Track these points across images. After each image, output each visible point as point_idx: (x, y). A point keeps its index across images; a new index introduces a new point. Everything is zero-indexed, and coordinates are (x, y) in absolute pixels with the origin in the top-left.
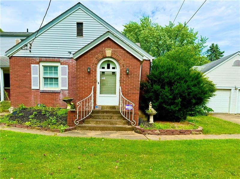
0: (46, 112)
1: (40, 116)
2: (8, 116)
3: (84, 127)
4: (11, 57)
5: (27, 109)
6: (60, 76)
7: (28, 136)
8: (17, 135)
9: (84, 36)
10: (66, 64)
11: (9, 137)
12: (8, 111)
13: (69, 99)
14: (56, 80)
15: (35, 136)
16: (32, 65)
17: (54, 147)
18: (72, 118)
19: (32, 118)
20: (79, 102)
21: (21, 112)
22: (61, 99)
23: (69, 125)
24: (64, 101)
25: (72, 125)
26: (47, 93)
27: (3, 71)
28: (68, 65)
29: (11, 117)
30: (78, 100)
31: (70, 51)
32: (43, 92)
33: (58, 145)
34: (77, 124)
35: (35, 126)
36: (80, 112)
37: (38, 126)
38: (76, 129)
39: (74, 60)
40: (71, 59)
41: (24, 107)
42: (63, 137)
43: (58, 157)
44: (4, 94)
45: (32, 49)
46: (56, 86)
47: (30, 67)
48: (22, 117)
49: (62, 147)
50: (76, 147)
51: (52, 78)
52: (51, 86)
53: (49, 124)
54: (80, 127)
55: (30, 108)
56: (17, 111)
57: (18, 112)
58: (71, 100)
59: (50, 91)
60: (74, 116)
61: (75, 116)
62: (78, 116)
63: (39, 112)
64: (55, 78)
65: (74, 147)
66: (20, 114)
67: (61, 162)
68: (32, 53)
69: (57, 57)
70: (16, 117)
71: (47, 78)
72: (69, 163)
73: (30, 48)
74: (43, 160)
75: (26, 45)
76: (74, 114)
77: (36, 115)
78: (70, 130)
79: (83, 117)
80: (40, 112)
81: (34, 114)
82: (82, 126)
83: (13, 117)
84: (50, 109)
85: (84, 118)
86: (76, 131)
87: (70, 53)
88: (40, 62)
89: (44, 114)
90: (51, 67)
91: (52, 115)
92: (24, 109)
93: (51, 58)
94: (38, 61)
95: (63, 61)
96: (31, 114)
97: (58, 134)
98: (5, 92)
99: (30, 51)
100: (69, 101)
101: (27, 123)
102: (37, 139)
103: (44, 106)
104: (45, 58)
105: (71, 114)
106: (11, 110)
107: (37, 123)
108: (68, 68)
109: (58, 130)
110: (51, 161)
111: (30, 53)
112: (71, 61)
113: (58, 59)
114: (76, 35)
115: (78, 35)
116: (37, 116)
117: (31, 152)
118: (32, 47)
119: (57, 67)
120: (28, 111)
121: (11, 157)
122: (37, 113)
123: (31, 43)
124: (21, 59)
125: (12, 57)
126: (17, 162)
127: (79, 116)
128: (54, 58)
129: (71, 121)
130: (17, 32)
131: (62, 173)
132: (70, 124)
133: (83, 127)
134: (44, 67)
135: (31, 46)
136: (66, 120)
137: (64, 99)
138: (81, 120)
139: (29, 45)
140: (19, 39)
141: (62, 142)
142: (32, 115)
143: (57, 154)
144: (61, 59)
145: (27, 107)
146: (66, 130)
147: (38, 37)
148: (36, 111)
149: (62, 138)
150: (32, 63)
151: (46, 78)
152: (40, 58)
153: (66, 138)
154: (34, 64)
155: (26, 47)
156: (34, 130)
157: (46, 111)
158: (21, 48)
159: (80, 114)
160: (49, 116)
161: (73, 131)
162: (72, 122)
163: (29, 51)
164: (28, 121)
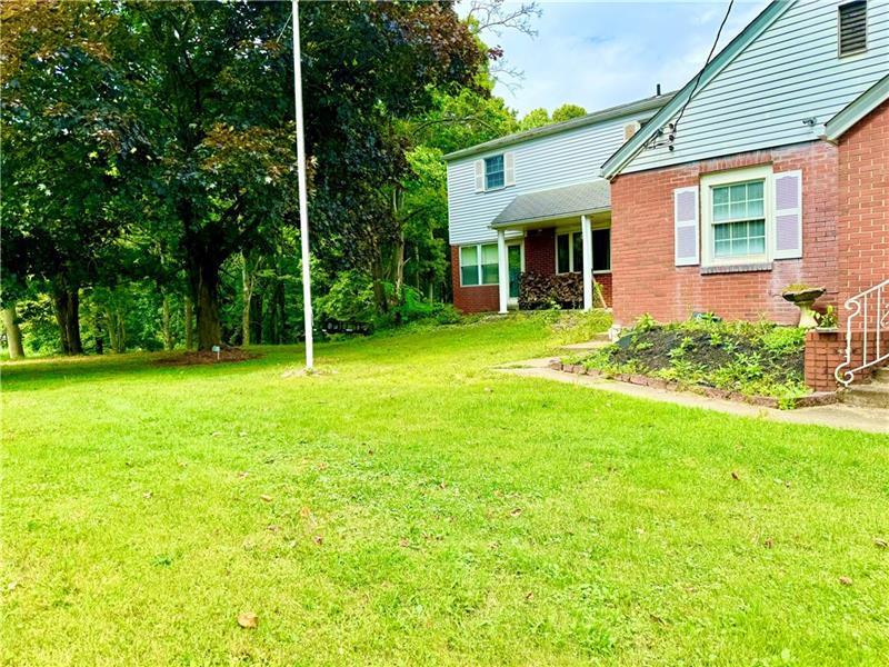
0: (722, 339)
1: (704, 350)
2: (606, 350)
3: (880, 394)
4: (613, 180)
5: (660, 328)
6: (771, 212)
7: (674, 412)
8: (640, 406)
9: (869, 46)
10: (793, 168)
11: (618, 409)
12: (606, 338)
13: (810, 290)
14: (756, 227)
15: (694, 415)
16: (677, 191)
17: (767, 454)
18: (823, 358)
19: (679, 358)
20: (852, 300)
21: (642, 339)
22: (774, 291)
23: (811, 386)
24: (789, 298)
25: (824, 383)
26: (725, 274)
27: (592, 224)
28: (804, 170)
29: (615, 353)
30: (849, 290)
31: (810, 115)
32: (712, 274)
33: (782, 451)
34: (846, 383)
35: (691, 381)
36: (857, 338)
37: (699, 383)
38: (841, 401)
39: (827, 145)
40: (813, 145)
41: (651, 323)
42: (795, 426)
43: (787, 490)
44: (594, 289)
45: (676, 141)
46: (757, 248)
47: (669, 197)
48: (648, 352)
49: (795, 459)
50: (855, 464)
51: (742, 223)
52: (740, 250)
53: (736, 378)
54: (860, 393)
55: (671, 326)
56: (631, 336)
57: (634, 339)
58: (818, 293)
59: (736, 267)
60: (832, 352)
61: (836, 353)
62: (848, 351)
63: (701, 339)
64: (752, 222)
65: (846, 464)
66: (642, 346)
67: (801, 510)
68: (676, 154)
69: (761, 150)
70: (631, 355)
71: (726, 225)
72: (833, 519)
73: (672, 138)
74: (732, 493)
75: (660, 133)
76: (836, 345)
77: (689, 348)
78: (817, 402)
79: (872, 356)
80: (703, 338)
81: (683, 345)
82: (869, 390)
83: (620, 354)
84: (738, 327)
85: (879, 360)
86: (843, 407)
87: (812, 122)
88: (701, 175)
89: (719, 346)
90: (741, 185)
91: (744, 347)
92: (652, 330)
93: (740, 157)
94: (695, 174)
95: (784, 158)
96: (675, 345)
97: (773, 411)
98: (596, 284)
99: (671, 148)
100: (807, 299)
101: (665, 373)
102: (703, 422)
103: (715, 320)
104: (716, 162)
105: (818, 345)
106: (614, 333)
107: (695, 375)
108: (804, 179)
109: (772, 401)
110: (759, 501)
111: (669, 156)
112: (814, 153)
113: (764, 154)
114: (836, 54)
115: (842, 52)
116: (695, 350)
117: (688, 460)
118: (677, 135)
119: (760, 182)
120: (666, 336)
121: (631, 466)
122: (695, 341)
123: (673, 122)
124: (644, 177)
125: (617, 176)
126: (649, 485)
127: (853, 351)
128: (748, 156)
129: (822, 371)
130: (627, 103)
131: (810, 549)
132: (815, 379)
133: (873, 394)
134: (716, 189)
135: (675, 131)
136: (800, 367)
137: (789, 293)
138: (865, 366)
139: (667, 130)
140: (634, 123)
141: (793, 441)
142: (678, 346)
143: (779, 481)
144: (773, 154)
145: (660, 324)
146: (800, 403)
147: (698, 97)
148: (689, 334)
149: (791, 429)
150: (676, 186)
151: (721, 225)
152: (703, 163)
153: (806, 429)
154: (683, 185)
155: (658, 139)
156: (685, 394)
157: (723, 335)
158: (645, 145)
159: (857, 345)
160: (736, 350)
161: (830, 406)
162: (826, 373)
163: (668, 149)
164: (667, 366)
